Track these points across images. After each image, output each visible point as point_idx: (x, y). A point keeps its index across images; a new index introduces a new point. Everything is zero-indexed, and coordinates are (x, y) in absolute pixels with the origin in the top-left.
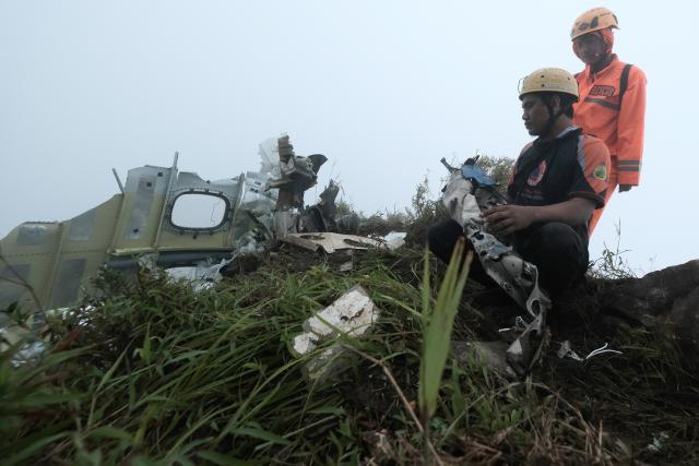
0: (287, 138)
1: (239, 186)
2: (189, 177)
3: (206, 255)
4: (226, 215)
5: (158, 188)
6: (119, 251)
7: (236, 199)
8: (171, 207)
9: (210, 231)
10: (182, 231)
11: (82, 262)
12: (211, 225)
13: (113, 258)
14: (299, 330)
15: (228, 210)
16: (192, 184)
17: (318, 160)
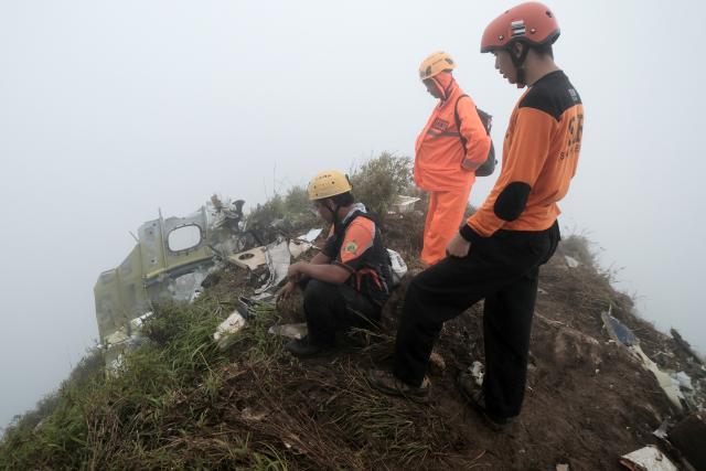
0: (215, 196)
1: (203, 214)
2: (172, 220)
3: (197, 264)
4: (202, 236)
5: (156, 233)
6: (149, 276)
7: (204, 223)
8: (167, 242)
9: (195, 248)
10: (178, 253)
11: (133, 285)
12: (194, 244)
13: (147, 280)
14: (215, 331)
15: (201, 231)
16: (174, 223)
17: (240, 204)
